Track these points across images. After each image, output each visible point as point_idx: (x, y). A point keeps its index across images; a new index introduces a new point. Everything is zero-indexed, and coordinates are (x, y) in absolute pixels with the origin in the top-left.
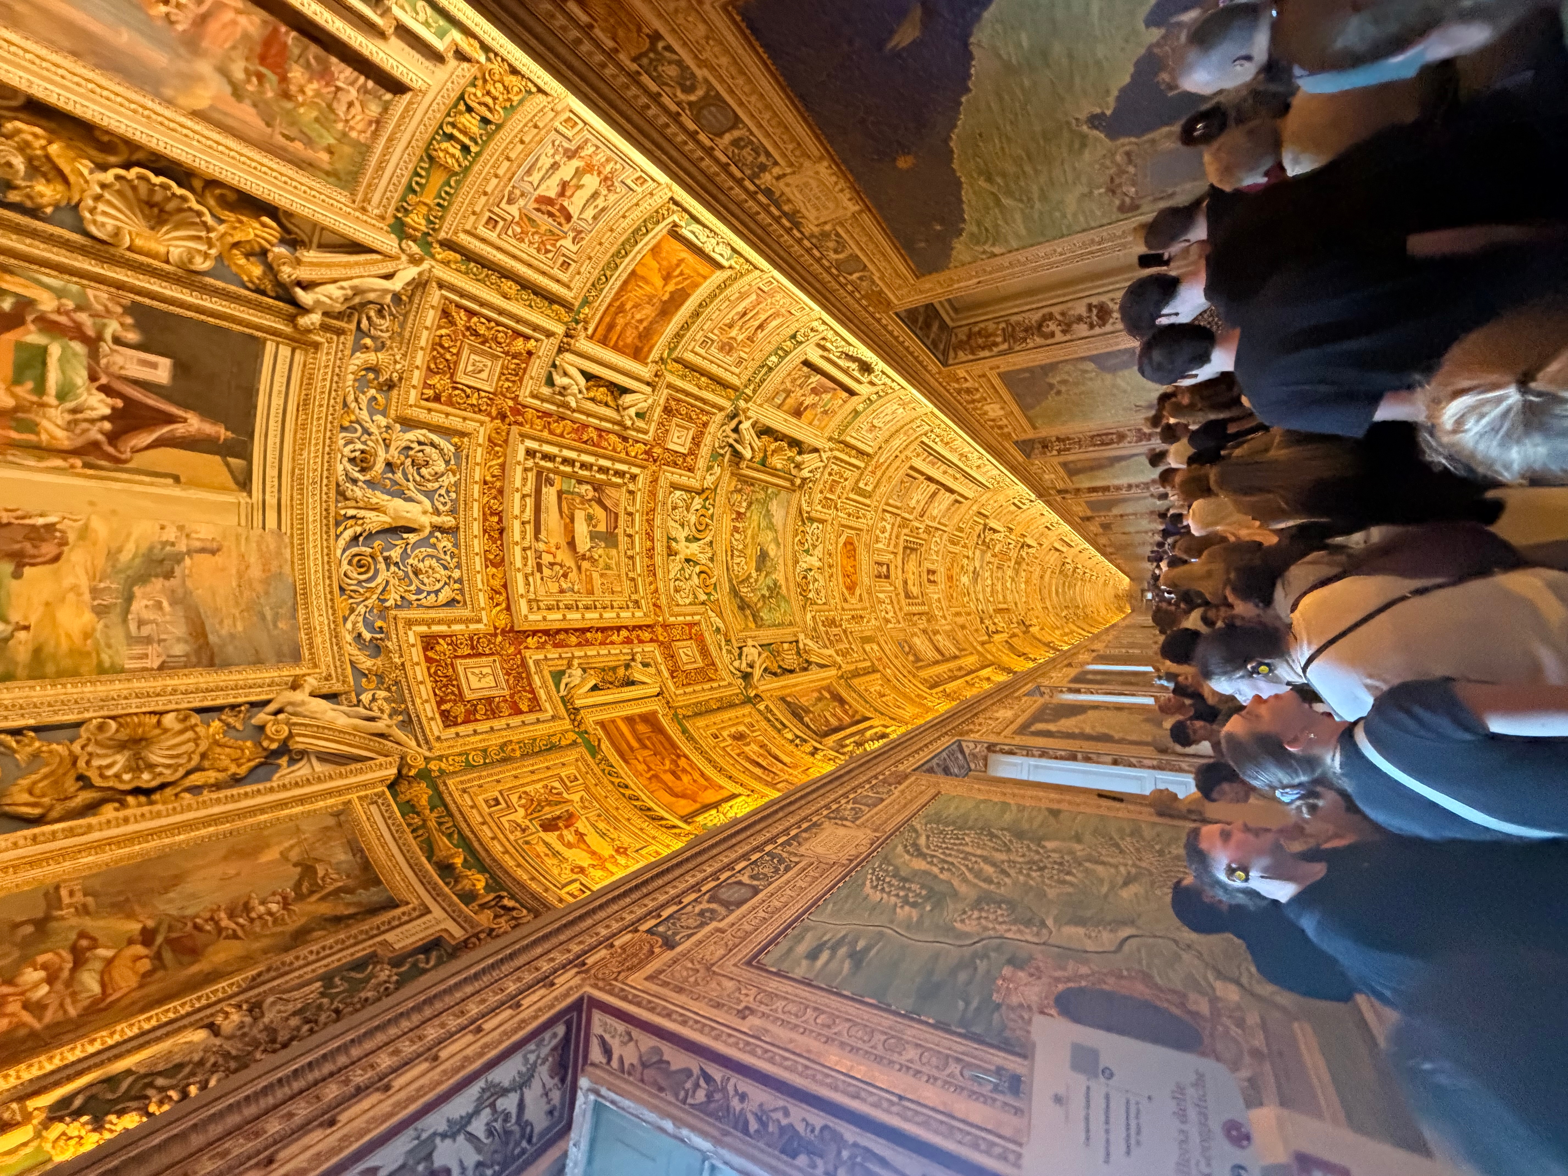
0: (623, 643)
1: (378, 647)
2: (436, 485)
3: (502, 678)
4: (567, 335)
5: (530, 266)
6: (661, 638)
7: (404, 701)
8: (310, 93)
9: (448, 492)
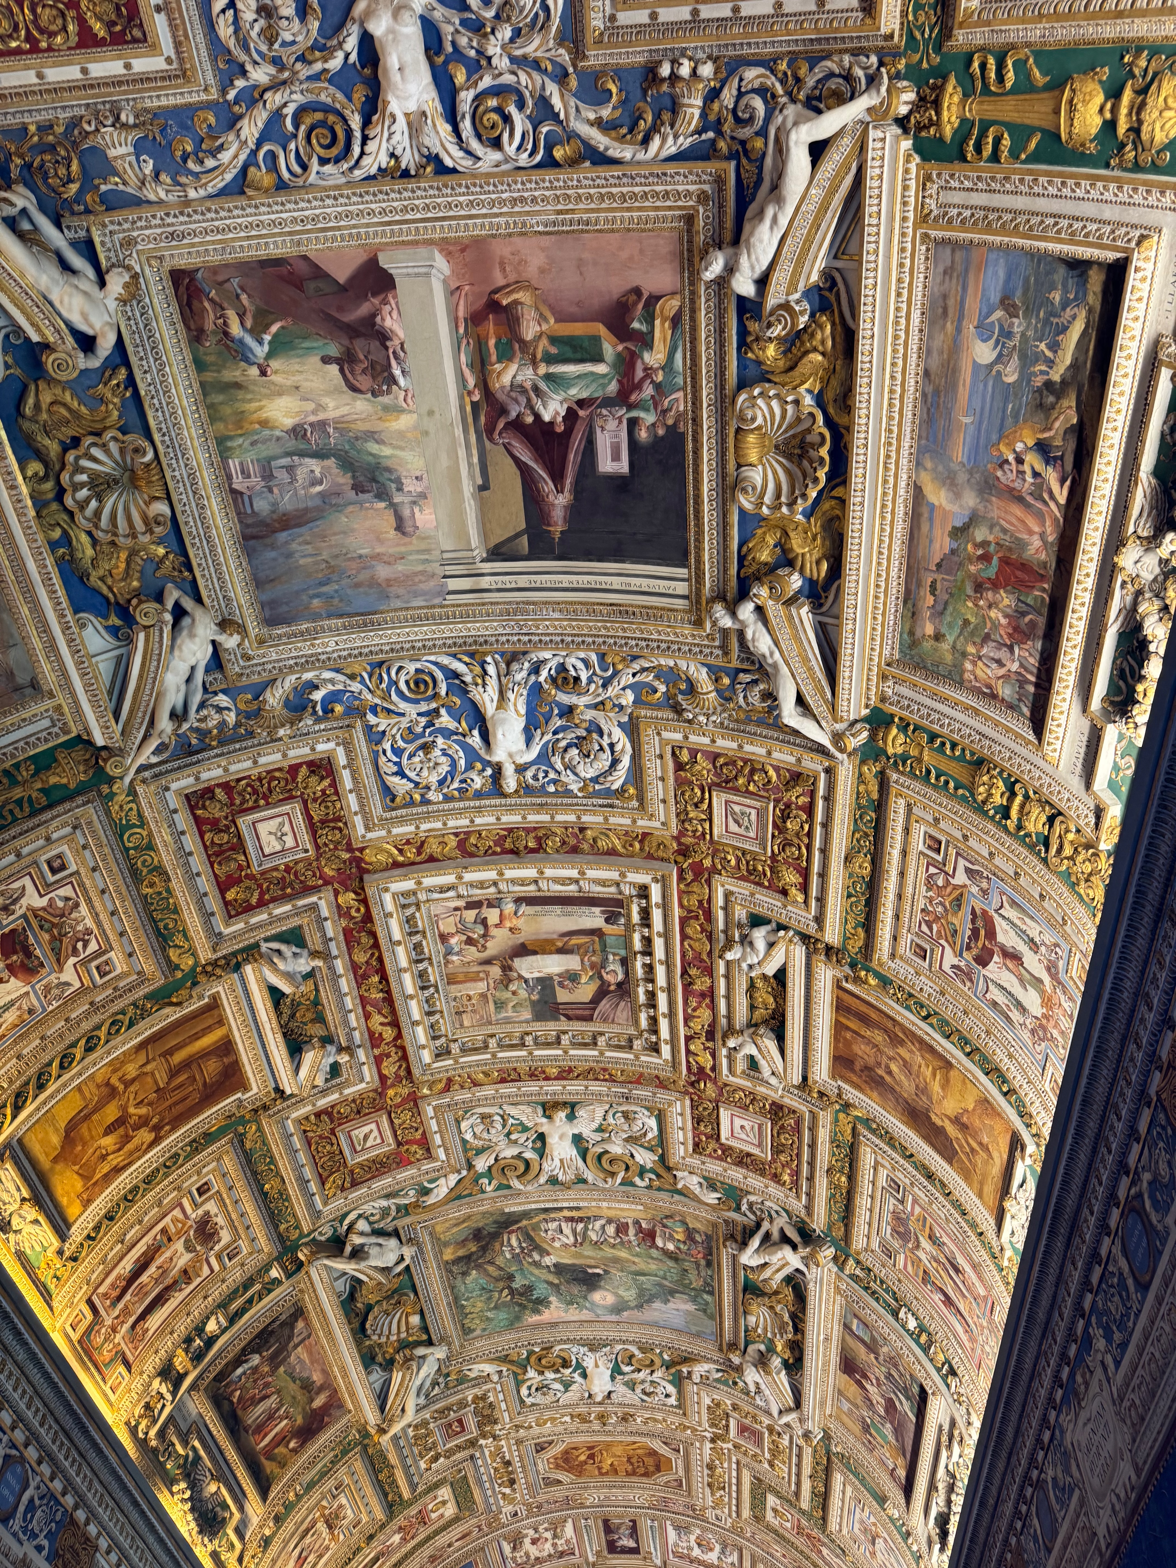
0: (371, 1034)
1: (304, 708)
2: (559, 766)
3: (281, 862)
4: (829, 949)
5: (900, 896)
6: (391, 1092)
7: (222, 743)
8: (993, 613)
9: (555, 782)
